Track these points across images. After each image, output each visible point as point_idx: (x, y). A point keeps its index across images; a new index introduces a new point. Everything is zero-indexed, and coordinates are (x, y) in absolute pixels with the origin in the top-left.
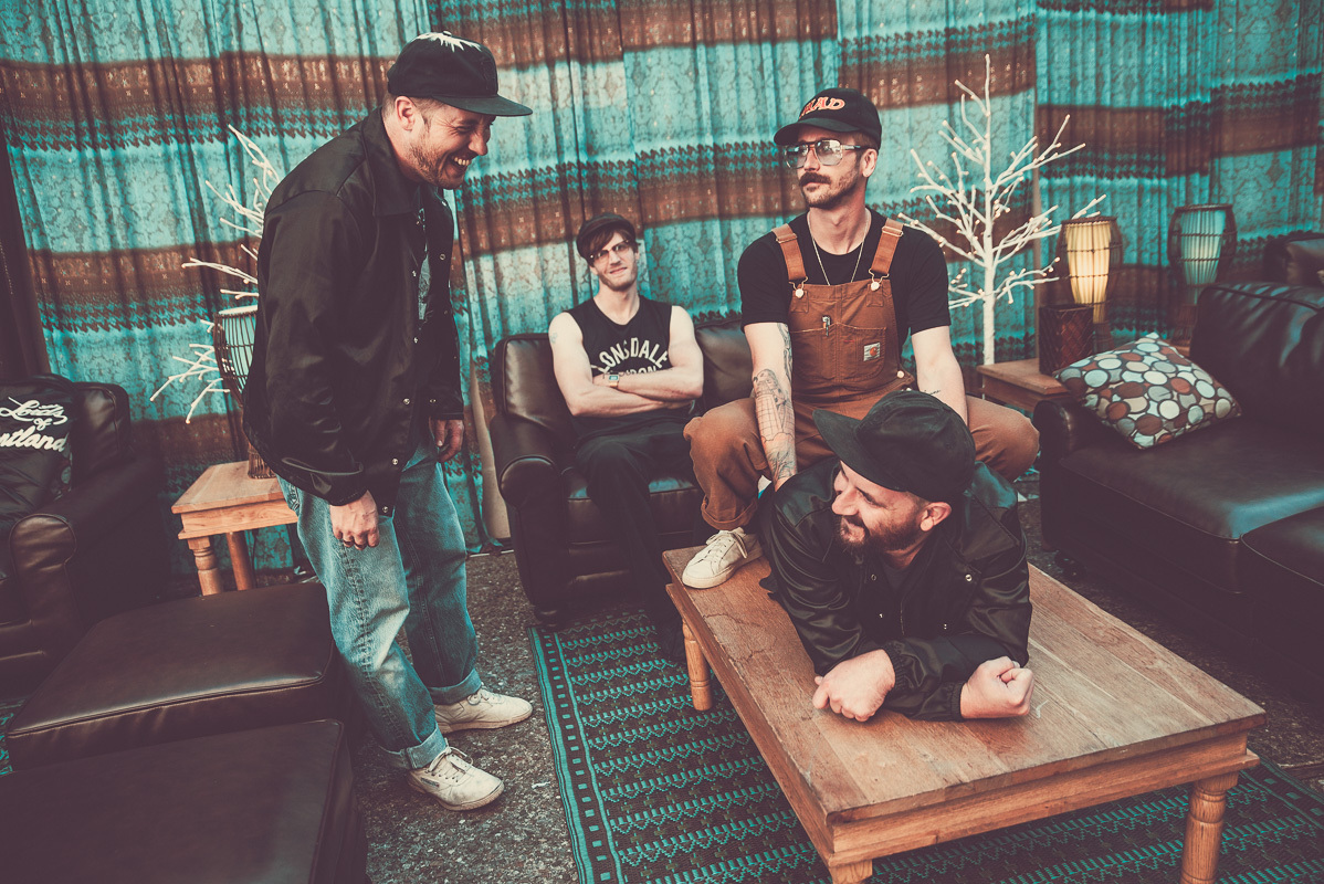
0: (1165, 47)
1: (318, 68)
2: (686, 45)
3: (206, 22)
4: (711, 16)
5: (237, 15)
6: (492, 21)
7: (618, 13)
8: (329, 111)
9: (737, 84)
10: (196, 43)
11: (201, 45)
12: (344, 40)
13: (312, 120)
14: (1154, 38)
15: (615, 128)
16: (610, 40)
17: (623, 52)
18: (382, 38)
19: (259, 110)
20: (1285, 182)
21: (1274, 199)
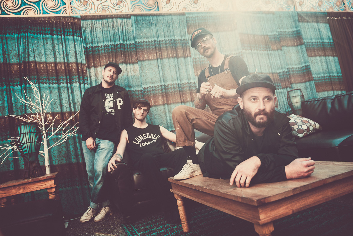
0: (274, 59)
1: (51, 66)
2: (155, 59)
3: (19, 53)
4: (161, 52)
5: (28, 52)
6: (102, 53)
7: (136, 52)
8: (54, 77)
9: (170, 69)
10: (15, 59)
11: (16, 59)
12: (60, 58)
13: (49, 80)
14: (271, 57)
15: (136, 81)
16: (134, 58)
17: (138, 61)
18: (71, 58)
19: (33, 77)
20: (309, 90)
21: (308, 94)
